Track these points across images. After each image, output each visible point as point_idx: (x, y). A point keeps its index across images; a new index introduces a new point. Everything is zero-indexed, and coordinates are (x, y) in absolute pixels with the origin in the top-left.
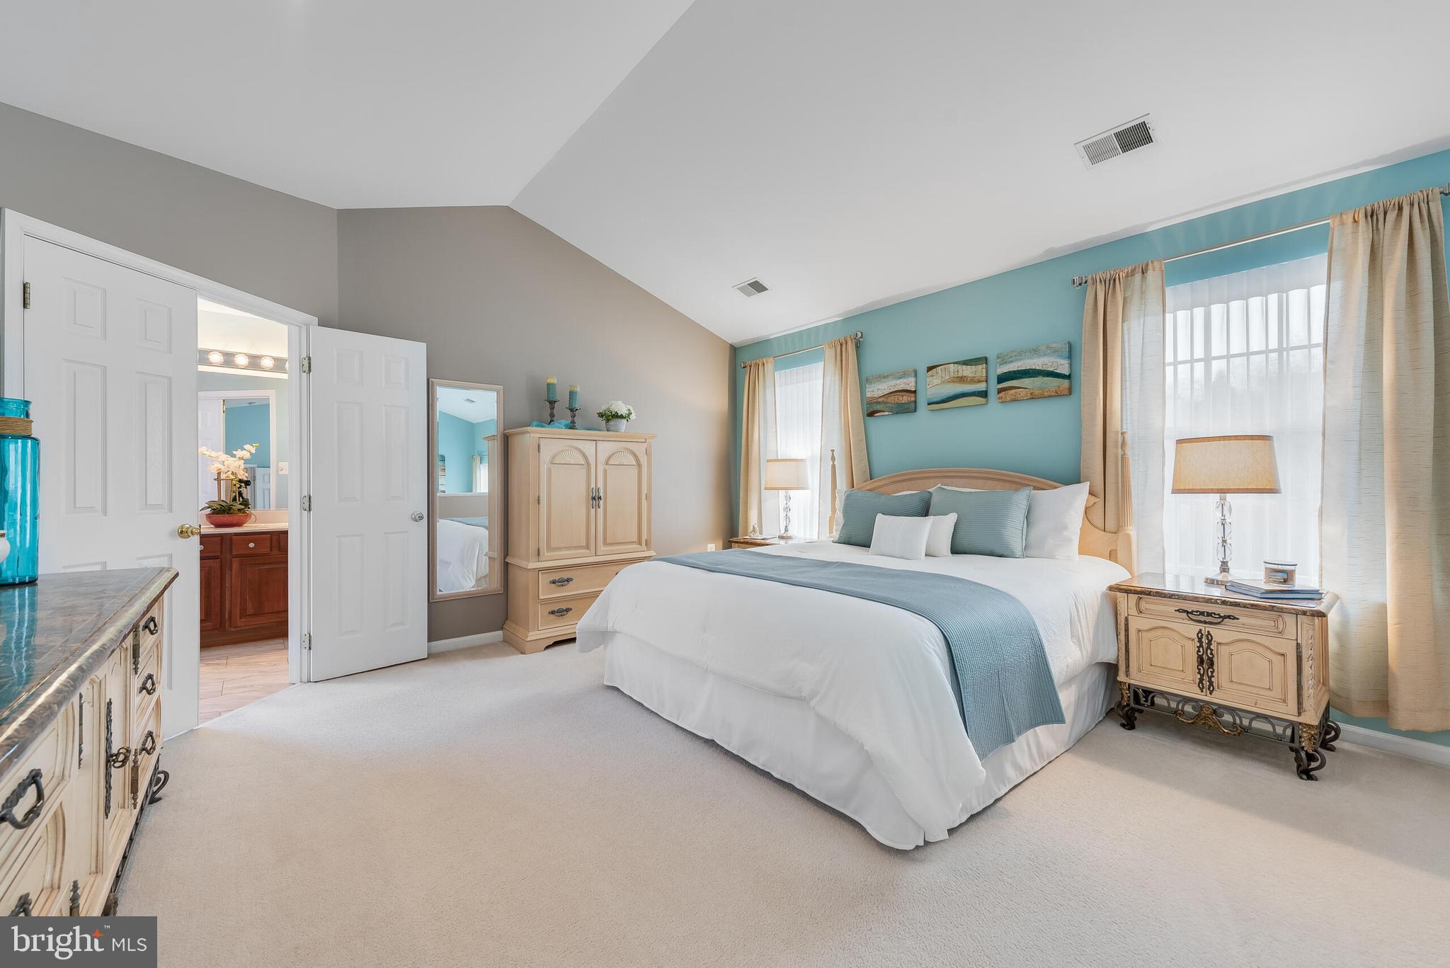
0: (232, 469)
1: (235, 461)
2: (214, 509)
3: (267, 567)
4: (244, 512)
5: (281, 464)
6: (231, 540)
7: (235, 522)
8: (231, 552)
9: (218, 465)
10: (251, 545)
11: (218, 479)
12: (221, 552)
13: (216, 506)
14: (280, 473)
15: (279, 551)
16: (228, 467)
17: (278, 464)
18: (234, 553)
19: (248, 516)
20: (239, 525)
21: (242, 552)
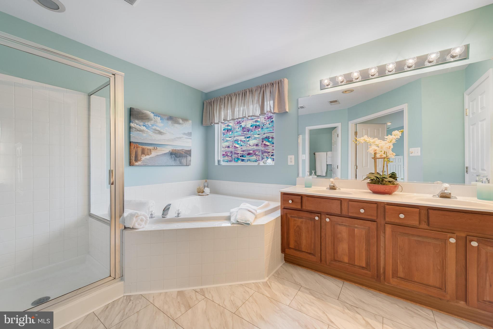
0: (384, 149)
1: (386, 143)
2: (372, 180)
3: (416, 238)
4: (393, 184)
5: (411, 150)
6: (384, 208)
7: (386, 191)
8: (385, 219)
9: (374, 147)
10: (402, 216)
11: (375, 158)
12: (377, 216)
13: (373, 177)
14: (411, 155)
15: (428, 225)
16: (382, 148)
17: (409, 150)
18: (387, 220)
19: (396, 186)
20: (389, 193)
21: (393, 220)
